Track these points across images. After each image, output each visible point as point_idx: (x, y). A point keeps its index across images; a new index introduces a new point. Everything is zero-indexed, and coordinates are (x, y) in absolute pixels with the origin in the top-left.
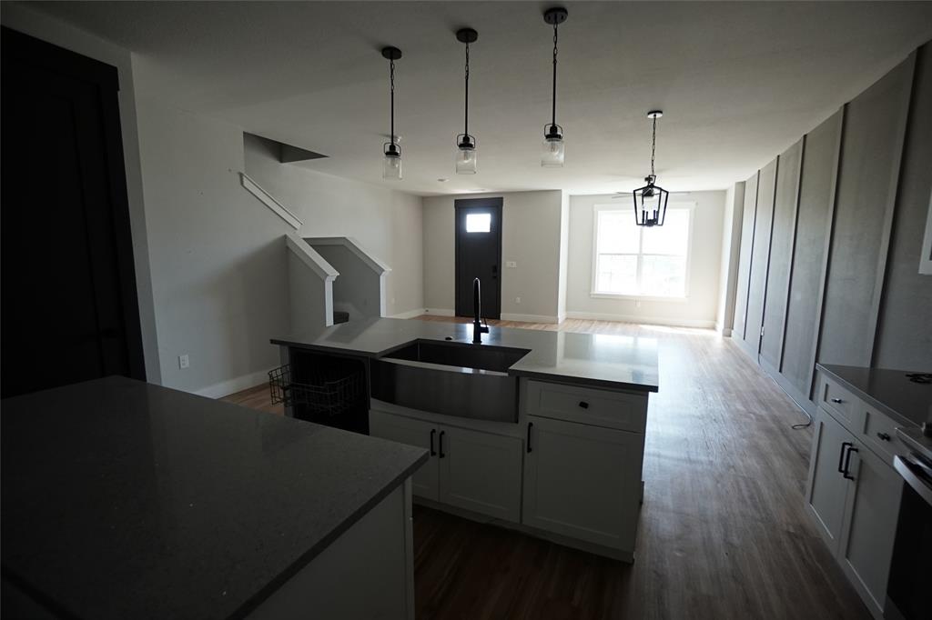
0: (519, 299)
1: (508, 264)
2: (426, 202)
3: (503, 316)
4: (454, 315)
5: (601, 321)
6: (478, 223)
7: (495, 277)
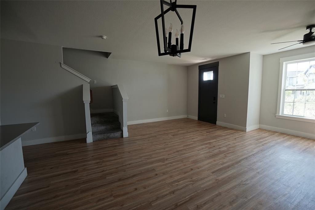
0: (225, 114)
1: (221, 96)
2: (188, 68)
3: (218, 123)
4: (197, 119)
5: (282, 134)
6: (208, 76)
7: (214, 103)
